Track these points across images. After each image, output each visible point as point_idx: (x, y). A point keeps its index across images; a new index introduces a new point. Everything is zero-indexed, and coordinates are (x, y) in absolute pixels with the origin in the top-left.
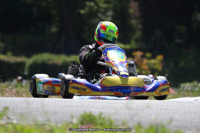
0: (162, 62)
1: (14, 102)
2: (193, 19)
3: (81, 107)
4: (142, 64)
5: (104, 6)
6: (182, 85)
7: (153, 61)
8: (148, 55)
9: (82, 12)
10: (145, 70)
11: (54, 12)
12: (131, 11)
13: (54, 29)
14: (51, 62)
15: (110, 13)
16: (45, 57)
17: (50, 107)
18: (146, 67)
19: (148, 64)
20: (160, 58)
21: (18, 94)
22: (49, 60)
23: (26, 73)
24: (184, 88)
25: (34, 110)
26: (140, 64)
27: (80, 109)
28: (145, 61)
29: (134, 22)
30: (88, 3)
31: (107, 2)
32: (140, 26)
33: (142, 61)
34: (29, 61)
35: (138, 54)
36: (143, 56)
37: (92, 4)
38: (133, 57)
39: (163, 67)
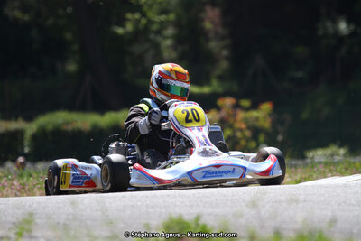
0: (270, 115)
1: (30, 206)
2: (321, 32)
3: (153, 207)
4: (235, 120)
5: (158, 18)
6: (310, 154)
7: (254, 114)
8: (246, 103)
9: (120, 31)
10: (241, 130)
11: (68, 36)
12: (208, 25)
13: (72, 67)
14: (70, 128)
15: (170, 31)
16: (60, 118)
17: (97, 210)
18: (243, 126)
19: (246, 121)
20: (266, 107)
21: (24, 191)
22: (67, 123)
23: (27, 150)
24: (313, 158)
25: (71, 217)
26: (231, 120)
27: (152, 210)
28: (241, 115)
29: (214, 45)
30: (129, 16)
31: (164, 12)
32: (225, 53)
33: (235, 115)
34: (31, 128)
35: (228, 102)
36: (237, 106)
37: (137, 16)
38: (218, 109)
39: (274, 124)
